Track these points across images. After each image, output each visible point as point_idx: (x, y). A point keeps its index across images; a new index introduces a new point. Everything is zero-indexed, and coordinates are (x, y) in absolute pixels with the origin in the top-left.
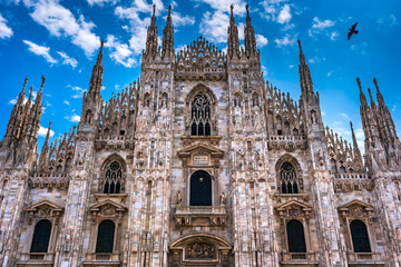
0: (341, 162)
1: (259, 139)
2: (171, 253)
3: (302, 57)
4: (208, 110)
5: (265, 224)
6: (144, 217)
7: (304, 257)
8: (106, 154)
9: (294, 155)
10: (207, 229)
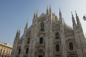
0: (68, 30)
1: (50, 29)
2: (35, 53)
3: (60, 11)
4: (44, 26)
5: (50, 46)
6: (31, 47)
7: (59, 52)
8: (28, 37)
9: (58, 31)
10: (42, 48)
